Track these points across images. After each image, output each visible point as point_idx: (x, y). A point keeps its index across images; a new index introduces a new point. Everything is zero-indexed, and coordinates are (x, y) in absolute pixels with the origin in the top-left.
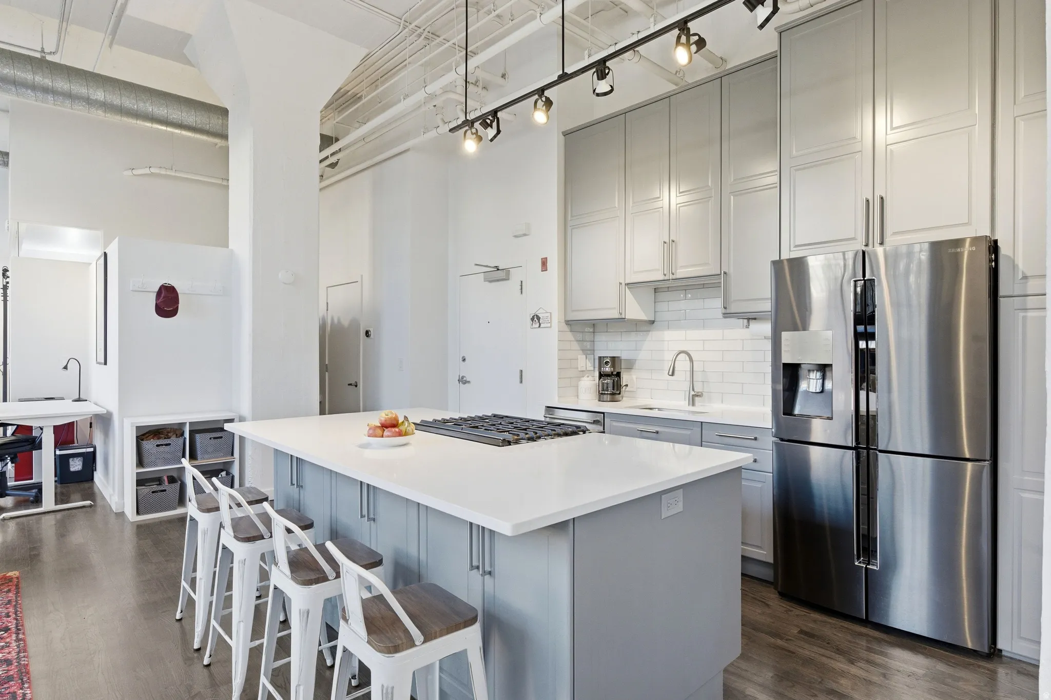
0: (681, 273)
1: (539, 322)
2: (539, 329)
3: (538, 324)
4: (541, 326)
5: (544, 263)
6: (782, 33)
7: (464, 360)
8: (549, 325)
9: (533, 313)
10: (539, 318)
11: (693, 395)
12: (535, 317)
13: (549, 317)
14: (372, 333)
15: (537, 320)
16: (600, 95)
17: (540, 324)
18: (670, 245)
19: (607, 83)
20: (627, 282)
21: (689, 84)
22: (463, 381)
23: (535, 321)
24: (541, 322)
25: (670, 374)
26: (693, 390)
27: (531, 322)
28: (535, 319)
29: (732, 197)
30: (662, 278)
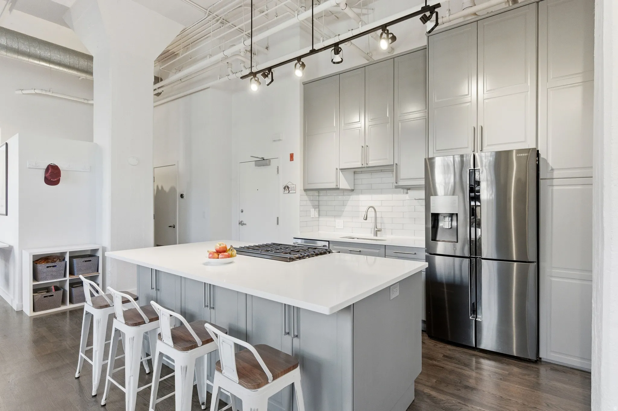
0: (371, 163)
1: (289, 190)
2: (289, 194)
3: (288, 191)
4: (290, 192)
5: (292, 156)
6: (429, 37)
7: (242, 212)
8: (294, 192)
9: (285, 184)
10: (288, 188)
11: (376, 231)
12: (286, 187)
13: (295, 187)
14: (185, 196)
15: (287, 189)
16: (335, 63)
17: (289, 191)
18: (365, 148)
19: (339, 56)
20: (340, 168)
21: (374, 61)
22: (241, 223)
23: (286, 189)
24: (290, 190)
25: (365, 219)
26: (376, 228)
27: (284, 190)
28: (286, 188)
29: (400, 123)
30: (360, 166)
